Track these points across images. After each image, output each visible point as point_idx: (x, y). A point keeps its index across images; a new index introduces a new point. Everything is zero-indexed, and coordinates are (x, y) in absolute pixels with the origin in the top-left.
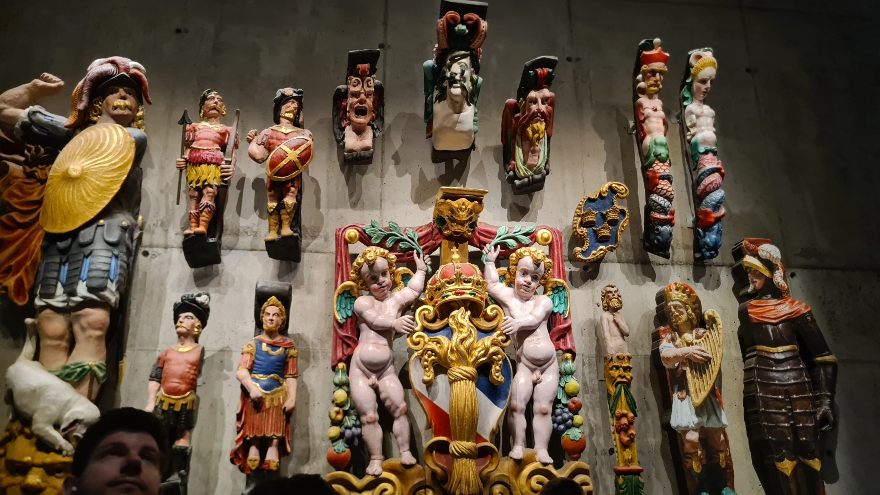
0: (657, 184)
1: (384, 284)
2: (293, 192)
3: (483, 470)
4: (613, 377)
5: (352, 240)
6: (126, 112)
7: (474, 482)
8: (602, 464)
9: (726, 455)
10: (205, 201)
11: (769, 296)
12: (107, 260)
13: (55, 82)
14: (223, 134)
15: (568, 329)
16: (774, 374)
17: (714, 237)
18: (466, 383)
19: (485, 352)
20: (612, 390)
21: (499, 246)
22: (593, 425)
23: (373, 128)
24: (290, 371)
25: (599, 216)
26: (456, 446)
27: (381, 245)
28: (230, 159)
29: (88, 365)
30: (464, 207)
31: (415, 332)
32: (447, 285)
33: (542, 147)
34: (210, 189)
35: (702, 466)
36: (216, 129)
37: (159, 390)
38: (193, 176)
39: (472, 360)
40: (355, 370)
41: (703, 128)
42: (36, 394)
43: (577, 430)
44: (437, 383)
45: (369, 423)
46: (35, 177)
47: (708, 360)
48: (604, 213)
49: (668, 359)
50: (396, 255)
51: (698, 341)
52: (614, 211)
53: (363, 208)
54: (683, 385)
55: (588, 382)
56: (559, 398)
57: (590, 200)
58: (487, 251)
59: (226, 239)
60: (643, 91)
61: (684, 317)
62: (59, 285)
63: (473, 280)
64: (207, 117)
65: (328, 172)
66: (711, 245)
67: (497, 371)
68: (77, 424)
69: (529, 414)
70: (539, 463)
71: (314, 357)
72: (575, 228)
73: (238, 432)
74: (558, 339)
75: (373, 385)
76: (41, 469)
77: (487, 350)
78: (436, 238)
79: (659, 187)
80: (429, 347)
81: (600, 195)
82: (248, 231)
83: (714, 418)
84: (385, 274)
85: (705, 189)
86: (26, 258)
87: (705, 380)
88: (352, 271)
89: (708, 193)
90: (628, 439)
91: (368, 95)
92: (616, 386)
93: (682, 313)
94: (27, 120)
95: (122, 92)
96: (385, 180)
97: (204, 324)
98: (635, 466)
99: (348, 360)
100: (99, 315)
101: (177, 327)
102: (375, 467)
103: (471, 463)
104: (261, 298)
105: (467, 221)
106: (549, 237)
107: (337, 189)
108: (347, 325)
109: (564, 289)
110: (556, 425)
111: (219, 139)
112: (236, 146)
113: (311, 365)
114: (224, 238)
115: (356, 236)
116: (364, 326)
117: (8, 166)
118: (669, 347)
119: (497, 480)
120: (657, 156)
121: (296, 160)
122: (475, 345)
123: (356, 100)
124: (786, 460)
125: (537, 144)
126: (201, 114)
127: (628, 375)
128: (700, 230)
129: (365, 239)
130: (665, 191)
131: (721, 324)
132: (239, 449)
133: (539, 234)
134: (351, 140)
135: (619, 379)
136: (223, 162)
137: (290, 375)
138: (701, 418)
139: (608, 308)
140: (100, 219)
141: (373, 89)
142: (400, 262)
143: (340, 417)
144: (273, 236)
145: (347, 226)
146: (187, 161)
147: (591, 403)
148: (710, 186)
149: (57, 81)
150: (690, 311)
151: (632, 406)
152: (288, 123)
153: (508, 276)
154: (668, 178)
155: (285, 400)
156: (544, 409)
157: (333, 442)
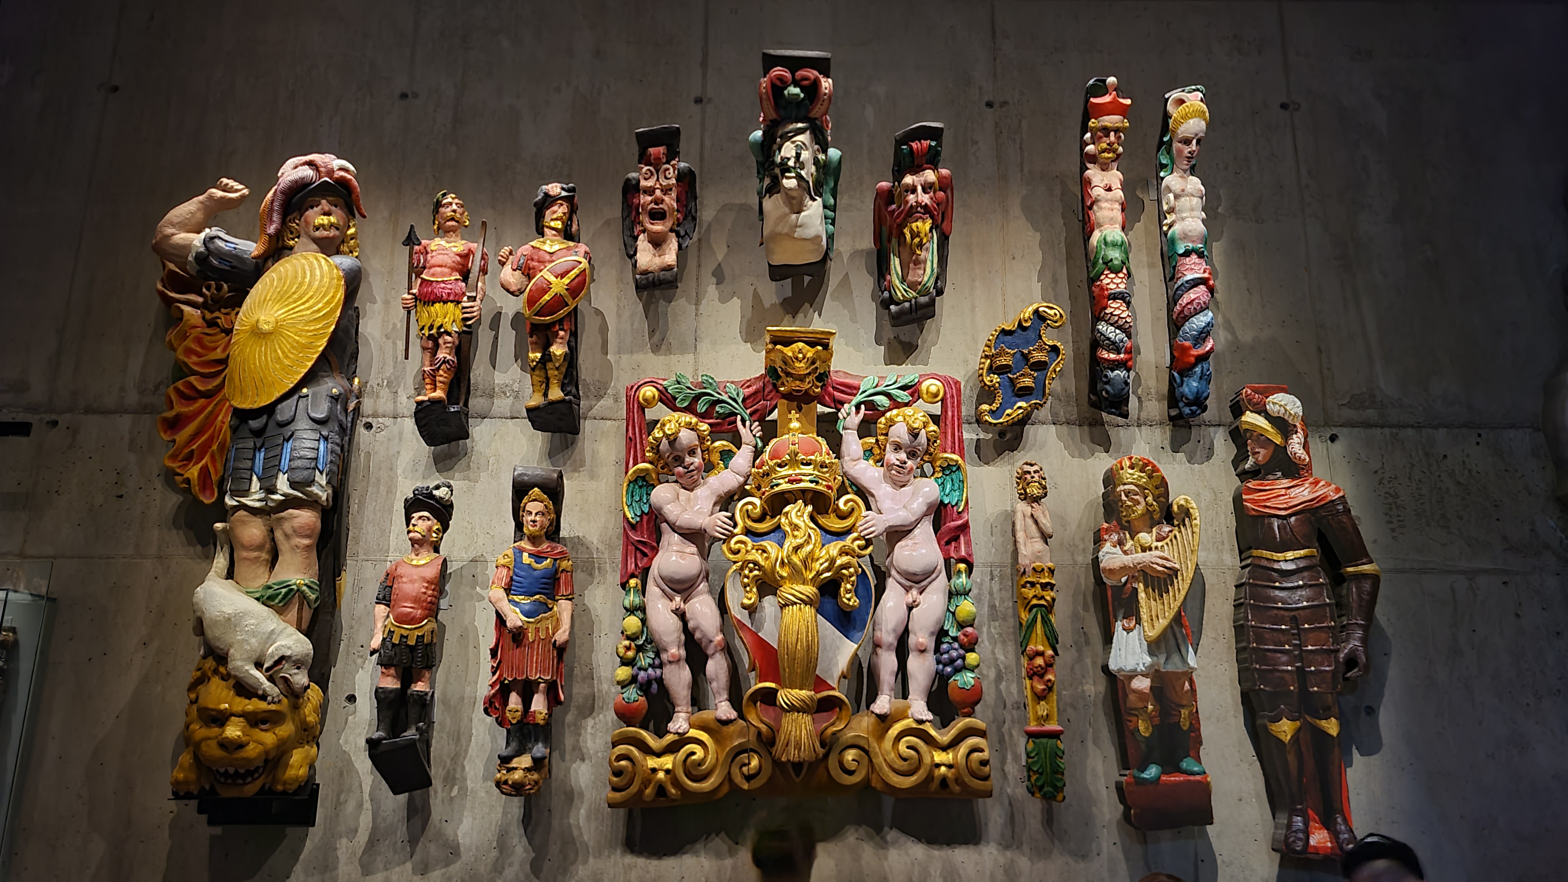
0: (1106, 308)
1: (692, 467)
2: (562, 338)
3: (826, 729)
4: (1025, 598)
5: (649, 402)
6: (333, 233)
7: (807, 745)
8: (1013, 721)
9: (1191, 713)
10: (441, 355)
11: (1279, 474)
12: (314, 444)
13: (237, 191)
14: (465, 256)
15: (965, 527)
16: (1277, 592)
17: (1195, 384)
18: (800, 609)
19: (830, 564)
20: (1025, 616)
21: (863, 407)
22: (1002, 667)
23: (678, 235)
24: (563, 590)
25: (1018, 356)
26: (785, 696)
27: (690, 409)
28: (474, 294)
29: (295, 584)
30: (800, 356)
31: (734, 535)
32: (778, 469)
33: (930, 256)
34: (448, 338)
35: (1153, 727)
36: (455, 250)
37: (388, 616)
38: (425, 320)
39: (810, 577)
40: (653, 589)
41: (1185, 215)
42: (231, 622)
43: (970, 675)
44: (763, 608)
45: (670, 662)
46: (217, 325)
47: (1174, 573)
48: (1026, 351)
49: (1111, 571)
50: (710, 424)
51: (1159, 544)
52: (1041, 349)
53: (669, 352)
54: (1132, 611)
55: (997, 604)
56: (945, 628)
57: (1004, 332)
58: (845, 415)
59: (476, 403)
60: (1093, 159)
61: (1140, 509)
62: (255, 478)
63: (815, 461)
64: (443, 231)
65: (619, 299)
66: (1191, 397)
67: (848, 591)
68: (284, 662)
69: (902, 650)
70: (911, 720)
71: (599, 569)
72: (982, 375)
73: (494, 674)
74: (948, 543)
75: (677, 609)
76: (242, 719)
77: (832, 561)
78: (769, 398)
79: (1108, 311)
80: (750, 557)
81: (1020, 324)
82: (507, 390)
83: (1176, 658)
84: (694, 453)
85: (1182, 311)
86: (211, 440)
87: (1166, 602)
88: (648, 448)
89: (1186, 319)
90: (1043, 687)
91: (666, 190)
92: (1030, 611)
93: (1139, 503)
94: (202, 249)
95: (325, 204)
96: (702, 308)
97: (445, 528)
98: (1053, 726)
99: (645, 573)
100: (305, 517)
101: (409, 532)
102: (679, 723)
103: (805, 720)
104: (520, 490)
105: (809, 374)
106: (939, 390)
107: (632, 325)
108: (642, 525)
109: (959, 468)
110: (941, 667)
111: (459, 263)
112: (484, 271)
113: (596, 581)
114: (471, 402)
115: (654, 397)
116: (664, 526)
117: (182, 311)
118: (1115, 554)
119: (850, 742)
120: (1107, 263)
121: (564, 292)
122: (816, 555)
123: (649, 198)
124: (1284, 720)
125: (918, 252)
126: (435, 227)
127: (1048, 595)
128: (1176, 374)
129: (668, 400)
130: (1116, 318)
131: (1198, 518)
132: (494, 695)
133: (924, 387)
134: (646, 257)
135: (1035, 602)
136: (465, 299)
137: (563, 595)
138: (1156, 658)
139: (1025, 497)
140: (303, 387)
141: (674, 181)
142: (716, 432)
143: (630, 654)
144: (536, 400)
145: (642, 382)
146: (416, 298)
147: (1000, 634)
148: (1189, 306)
149: (238, 189)
150: (1150, 499)
151: (1052, 639)
152: (555, 235)
153: (877, 451)
154: (1124, 298)
155: (556, 629)
156: (922, 644)
157: (623, 688)
